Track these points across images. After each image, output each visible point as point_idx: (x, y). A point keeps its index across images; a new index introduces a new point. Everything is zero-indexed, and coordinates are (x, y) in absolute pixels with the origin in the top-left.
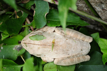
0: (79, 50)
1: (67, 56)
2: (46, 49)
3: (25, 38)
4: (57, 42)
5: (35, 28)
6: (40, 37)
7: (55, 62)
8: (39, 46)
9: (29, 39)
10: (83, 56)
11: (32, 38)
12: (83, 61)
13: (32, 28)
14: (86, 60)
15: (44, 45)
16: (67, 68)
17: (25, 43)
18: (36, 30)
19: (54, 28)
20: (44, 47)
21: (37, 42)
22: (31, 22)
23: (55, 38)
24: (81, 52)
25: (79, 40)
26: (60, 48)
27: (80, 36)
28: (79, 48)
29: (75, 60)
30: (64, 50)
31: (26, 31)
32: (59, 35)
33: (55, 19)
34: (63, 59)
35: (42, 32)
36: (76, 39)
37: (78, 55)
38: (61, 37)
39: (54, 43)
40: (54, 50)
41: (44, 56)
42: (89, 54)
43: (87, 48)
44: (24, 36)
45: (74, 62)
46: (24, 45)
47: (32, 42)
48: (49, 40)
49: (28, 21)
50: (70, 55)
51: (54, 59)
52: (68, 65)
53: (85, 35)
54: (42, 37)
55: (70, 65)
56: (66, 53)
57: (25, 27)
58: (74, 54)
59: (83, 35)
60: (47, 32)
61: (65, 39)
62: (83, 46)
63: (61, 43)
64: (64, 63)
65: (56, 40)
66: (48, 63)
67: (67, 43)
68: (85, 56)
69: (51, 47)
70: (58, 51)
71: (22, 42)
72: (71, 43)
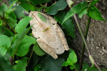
0: (56, 47)
1: (47, 43)
2: (40, 28)
3: (35, 12)
4: (50, 31)
5: (46, 12)
6: (43, 19)
7: (38, 40)
8: (38, 23)
9: (37, 14)
11: (39, 15)
12: (52, 56)
14: (54, 57)
15: (42, 25)
16: (40, 50)
17: (33, 14)
18: (45, 14)
19: (55, 22)
20: (40, 26)
21: (39, 20)
22: (47, 6)
23: (51, 27)
24: (56, 50)
25: (62, 42)
26: (48, 36)
27: (64, 41)
28: (58, 46)
29: (48, 50)
30: (49, 39)
31: (39, 9)
32: (55, 28)
34: (43, 42)
35: (47, 18)
36: (61, 40)
37: (53, 50)
38: (55, 30)
39: (47, 29)
40: (44, 33)
41: (35, 31)
42: (59, 56)
43: (61, 51)
44: (36, 10)
45: (48, 51)
46: (31, 14)
47: (37, 17)
48: (47, 25)
49: (46, 5)
50: (49, 45)
51: (39, 38)
52: (42, 49)
53: (67, 44)
54: (45, 20)
55: (43, 50)
56: (48, 41)
57: (41, 6)
58: (51, 47)
59: (67, 42)
60: (50, 21)
61: (56, 34)
62: (61, 48)
63: (51, 33)
64: (42, 45)
65: (50, 29)
66: (33, 37)
67: (54, 37)
68: (56, 54)
69: (44, 30)
70: (45, 36)
71: (32, 12)
72: (56, 39)
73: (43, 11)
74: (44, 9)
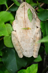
0: (26, 49)
3: (28, 4)
4: (29, 32)
5: (38, 11)
6: (31, 17)
7: (14, 32)
8: (23, 17)
9: (28, 8)
10: (22, 52)
11: (29, 11)
12: (18, 53)
13: (37, 8)
14: (19, 55)
15: (25, 22)
16: (10, 42)
17: (24, 6)
18: (36, 12)
20: (23, 22)
21: (26, 15)
23: (32, 29)
24: (25, 51)
25: (34, 48)
26: (25, 35)
27: (37, 48)
28: (28, 49)
30: (24, 38)
31: (34, 4)
32: (35, 32)
33: (47, 26)
34: (16, 38)
35: (35, 18)
37: (22, 49)
38: (34, 34)
39: (28, 29)
40: (23, 30)
41: (16, 22)
42: (24, 57)
43: (28, 55)
44: (30, 4)
45: (16, 47)
48: (30, 25)
49: (42, 4)
50: (21, 43)
51: (16, 31)
52: (13, 42)
53: (38, 51)
54: (31, 19)
55: (13, 44)
56: (22, 40)
58: (22, 46)
60: (36, 22)
61: (32, 37)
62: (30, 52)
63: (28, 35)
64: (14, 39)
65: (30, 30)
66: (12, 26)
67: (30, 39)
68: (22, 54)
69: (24, 27)
70: (22, 33)
71: (25, 3)
72: (30, 42)
73: (36, 8)
74: (38, 7)
